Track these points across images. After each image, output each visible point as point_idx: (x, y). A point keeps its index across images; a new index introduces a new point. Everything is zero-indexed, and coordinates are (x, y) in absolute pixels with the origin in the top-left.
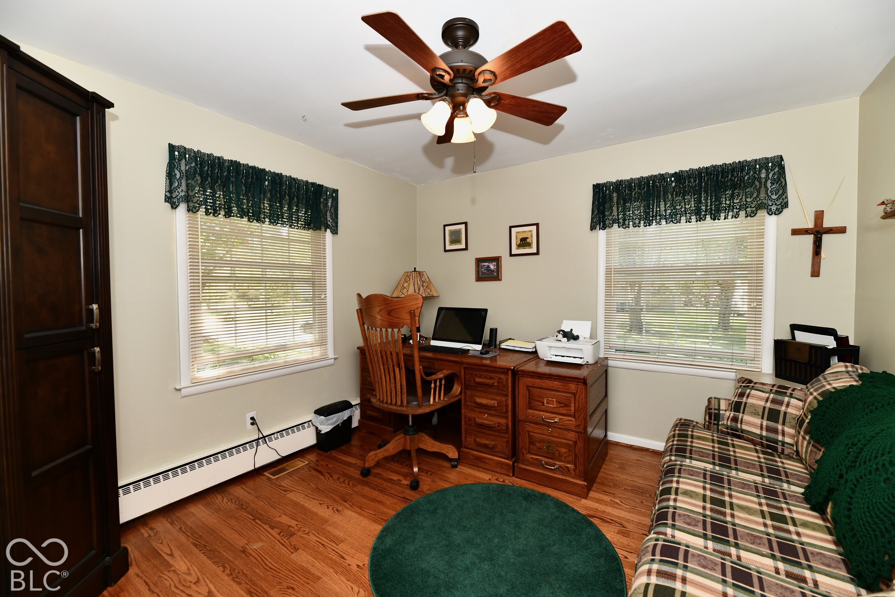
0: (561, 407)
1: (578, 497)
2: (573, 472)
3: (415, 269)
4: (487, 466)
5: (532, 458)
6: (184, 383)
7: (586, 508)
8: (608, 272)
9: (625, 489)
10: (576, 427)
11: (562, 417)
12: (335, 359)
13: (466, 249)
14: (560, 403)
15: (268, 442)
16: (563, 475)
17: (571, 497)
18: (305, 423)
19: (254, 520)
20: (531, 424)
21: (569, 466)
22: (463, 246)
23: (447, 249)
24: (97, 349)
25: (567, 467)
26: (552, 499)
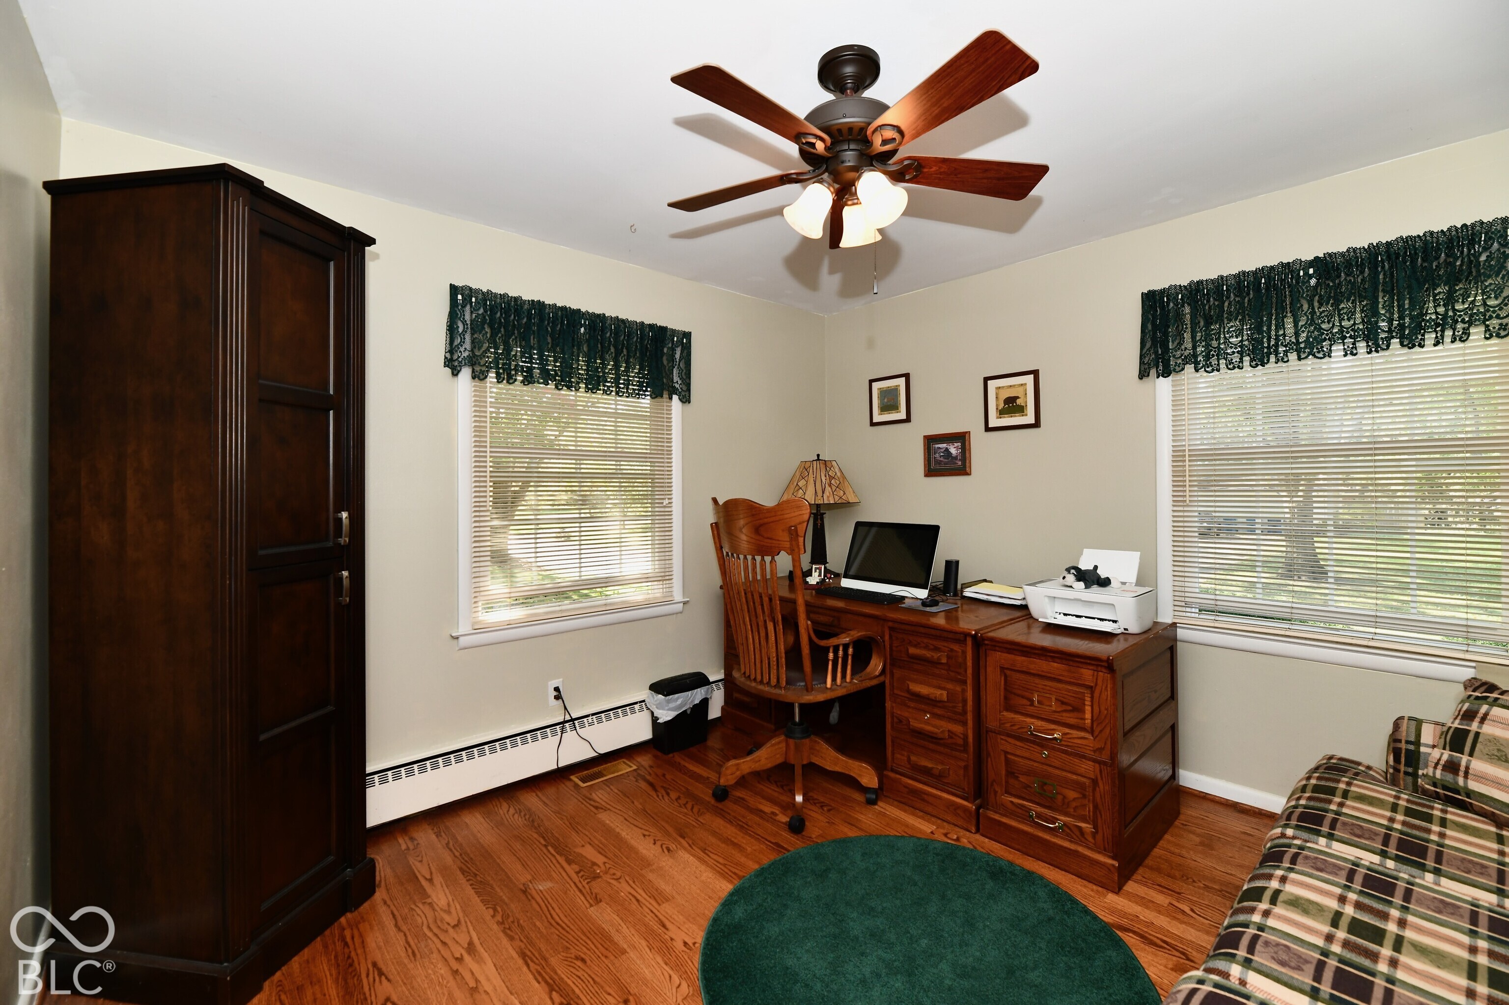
0: (1065, 711)
1: (1100, 889)
2: (1091, 839)
3: (818, 456)
4: (930, 809)
5: (1012, 802)
6: (463, 628)
7: (1113, 911)
8: (1178, 456)
9: (1206, 887)
10: (1094, 751)
11: (1067, 730)
12: (685, 603)
13: (908, 420)
14: (1063, 703)
15: (578, 728)
16: (1071, 841)
17: (1085, 886)
18: (636, 703)
19: (546, 846)
20: (1010, 740)
21: (1083, 825)
22: (902, 415)
23: (875, 420)
24: (345, 574)
25: (1080, 828)
26: (1046, 883)
